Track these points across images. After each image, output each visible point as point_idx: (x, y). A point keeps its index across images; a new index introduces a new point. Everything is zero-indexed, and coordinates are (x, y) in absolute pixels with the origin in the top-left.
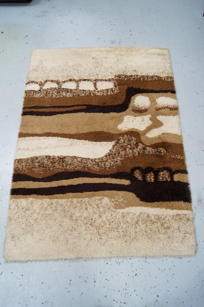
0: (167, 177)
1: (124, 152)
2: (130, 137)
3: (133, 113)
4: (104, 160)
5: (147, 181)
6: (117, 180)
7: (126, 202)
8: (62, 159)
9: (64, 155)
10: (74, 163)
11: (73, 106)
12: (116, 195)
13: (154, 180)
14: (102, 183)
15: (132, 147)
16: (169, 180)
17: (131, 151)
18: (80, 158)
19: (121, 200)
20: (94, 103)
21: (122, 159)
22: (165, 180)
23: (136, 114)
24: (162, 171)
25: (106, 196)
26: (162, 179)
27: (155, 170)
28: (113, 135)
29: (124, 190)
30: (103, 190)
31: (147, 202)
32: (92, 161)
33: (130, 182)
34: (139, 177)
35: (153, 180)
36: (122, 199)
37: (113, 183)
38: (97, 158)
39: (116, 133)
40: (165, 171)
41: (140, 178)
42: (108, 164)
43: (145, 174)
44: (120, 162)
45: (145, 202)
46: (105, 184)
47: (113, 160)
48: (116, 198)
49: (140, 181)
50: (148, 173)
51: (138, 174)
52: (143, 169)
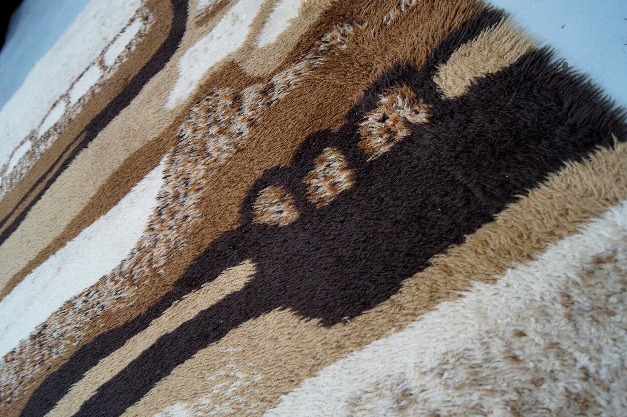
0: (406, 113)
1: (203, 162)
2: (207, 100)
3: (202, 29)
4: (147, 245)
5: (318, 206)
6: (203, 290)
7: (258, 378)
8: (38, 337)
9: (42, 320)
10: (68, 327)
11: (61, 156)
12: (211, 368)
13: (351, 178)
14: (152, 347)
15: (223, 125)
16: (421, 117)
17: (223, 140)
18: (80, 295)
19: (238, 383)
20: (103, 104)
21: (200, 194)
22: (402, 133)
23: (210, 23)
24: (372, 106)
25: (177, 399)
26: (389, 141)
27: (335, 129)
28: (159, 140)
29: (236, 324)
30: (159, 378)
31: (359, 314)
32: (112, 280)
33: (253, 261)
34: (281, 212)
35: (344, 180)
36: (240, 375)
37: (192, 316)
38: (124, 258)
39: (166, 125)
40: (384, 100)
41: (284, 214)
42: (160, 251)
43: (301, 177)
44: (197, 211)
45: (352, 318)
46: (164, 342)
47: (172, 223)
48: (213, 383)
49: (292, 226)
50: (312, 166)
51: (272, 204)
52: (285, 168)
